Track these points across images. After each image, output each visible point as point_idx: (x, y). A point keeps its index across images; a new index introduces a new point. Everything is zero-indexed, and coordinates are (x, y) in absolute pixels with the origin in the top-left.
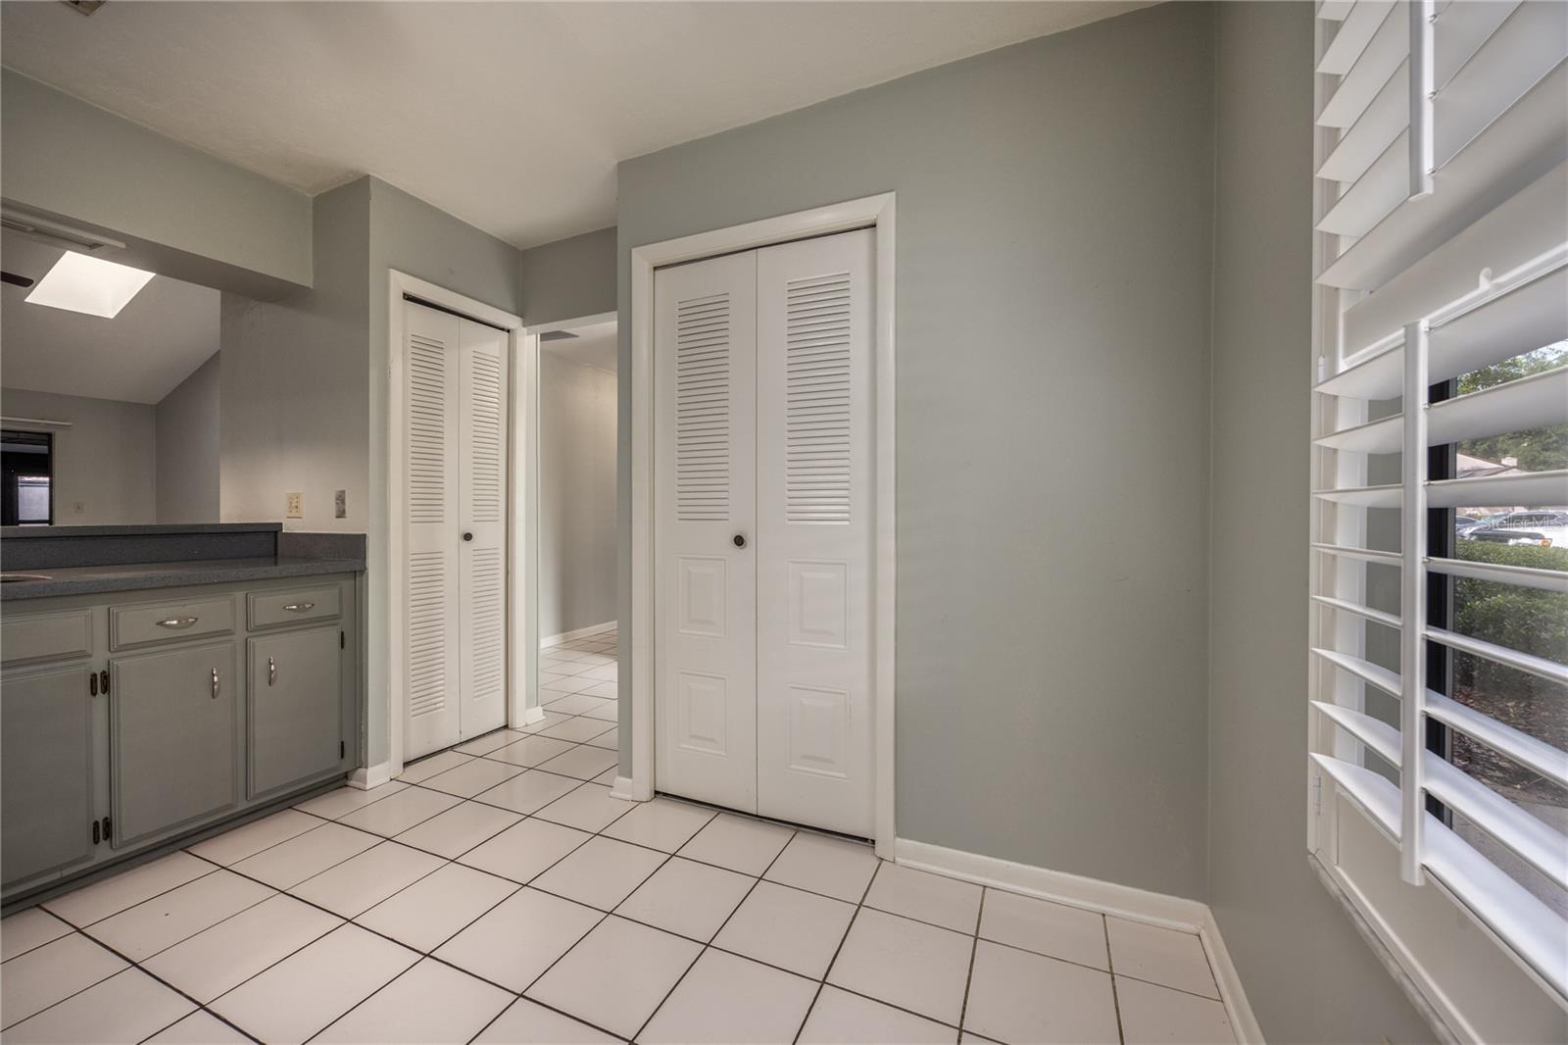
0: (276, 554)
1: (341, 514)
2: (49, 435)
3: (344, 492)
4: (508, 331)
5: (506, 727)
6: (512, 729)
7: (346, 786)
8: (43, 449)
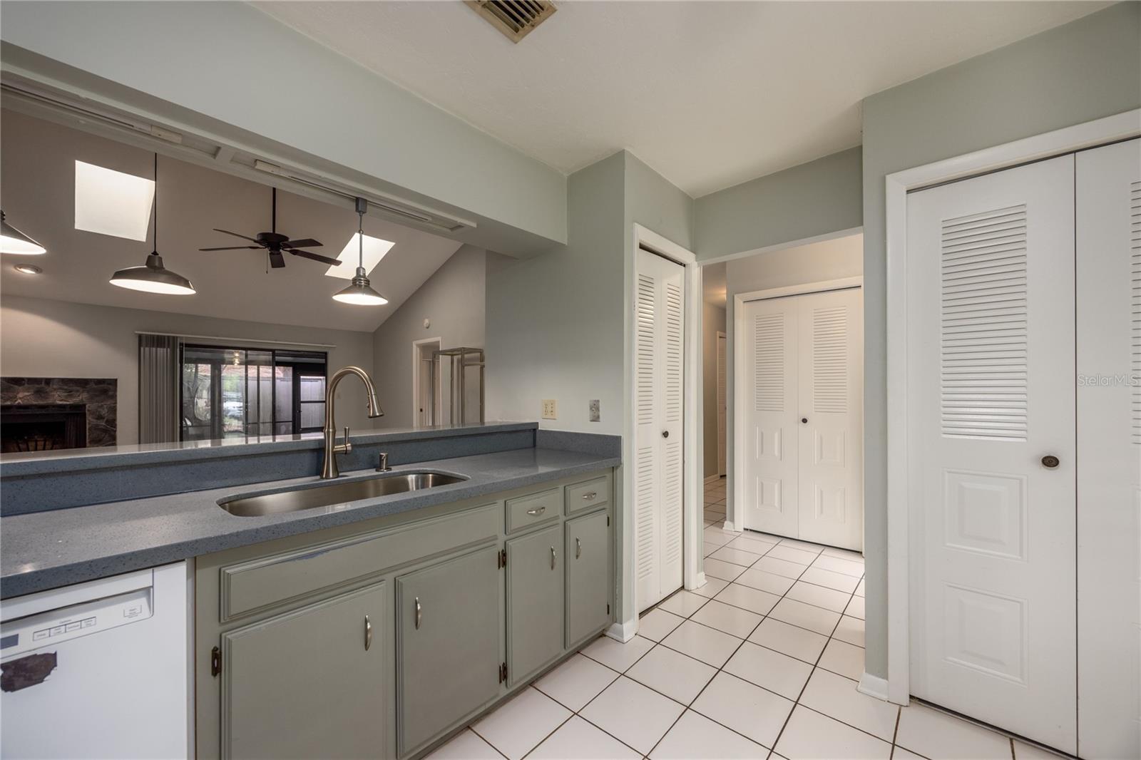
0: (534, 445)
1: (596, 419)
2: (326, 353)
3: (598, 401)
4: (684, 266)
5: (683, 587)
6: (688, 591)
7: (605, 636)
8: (322, 361)
